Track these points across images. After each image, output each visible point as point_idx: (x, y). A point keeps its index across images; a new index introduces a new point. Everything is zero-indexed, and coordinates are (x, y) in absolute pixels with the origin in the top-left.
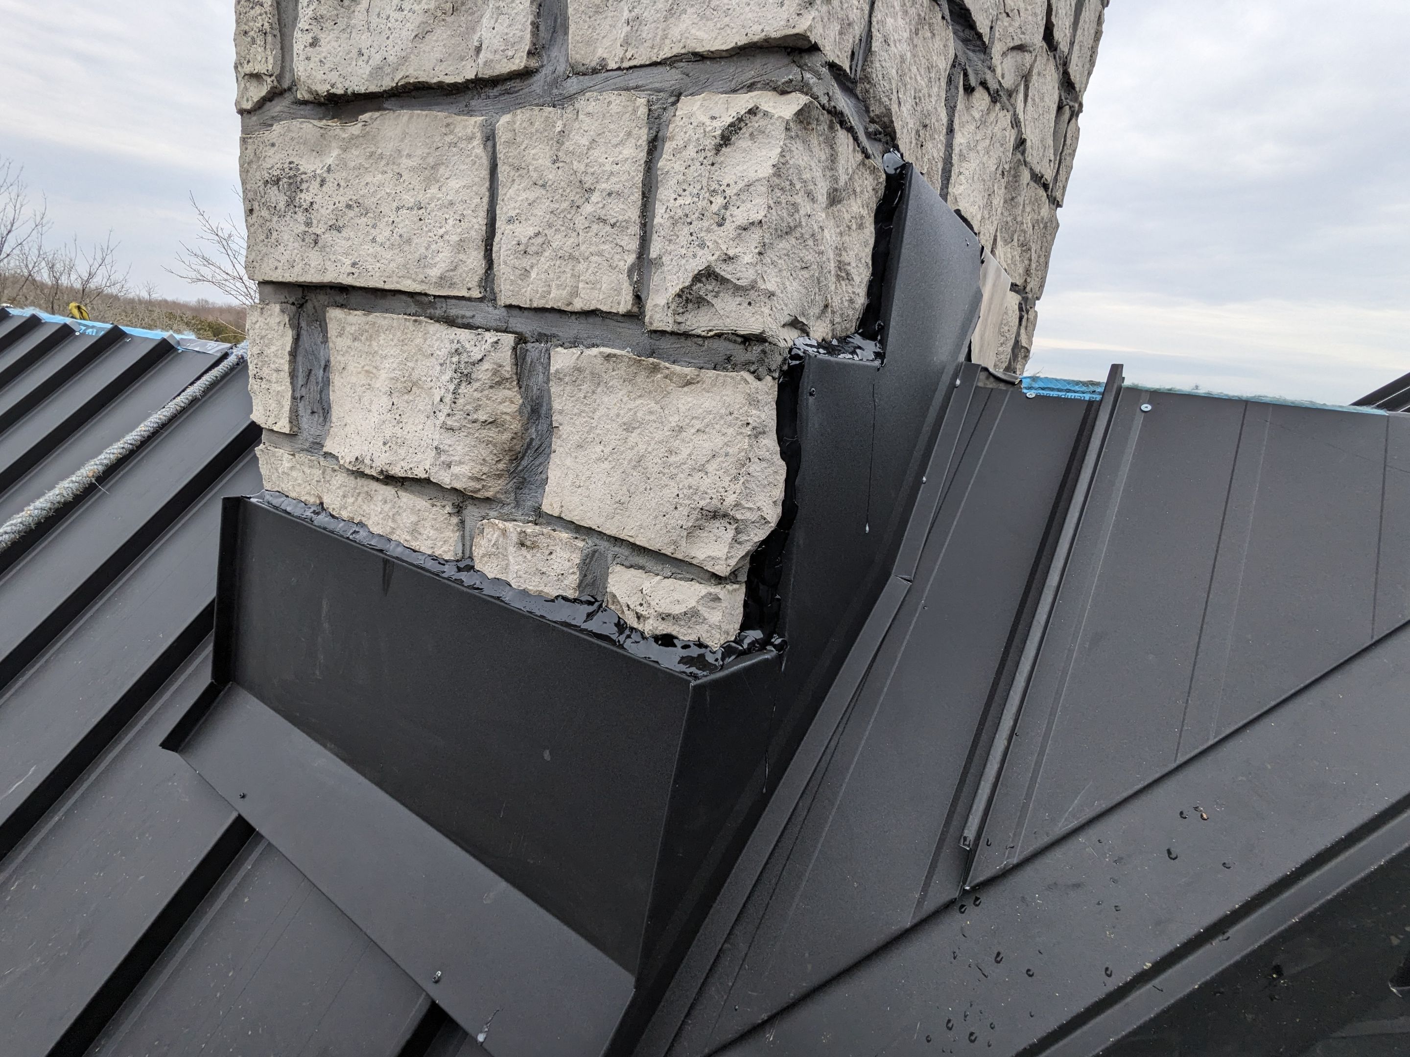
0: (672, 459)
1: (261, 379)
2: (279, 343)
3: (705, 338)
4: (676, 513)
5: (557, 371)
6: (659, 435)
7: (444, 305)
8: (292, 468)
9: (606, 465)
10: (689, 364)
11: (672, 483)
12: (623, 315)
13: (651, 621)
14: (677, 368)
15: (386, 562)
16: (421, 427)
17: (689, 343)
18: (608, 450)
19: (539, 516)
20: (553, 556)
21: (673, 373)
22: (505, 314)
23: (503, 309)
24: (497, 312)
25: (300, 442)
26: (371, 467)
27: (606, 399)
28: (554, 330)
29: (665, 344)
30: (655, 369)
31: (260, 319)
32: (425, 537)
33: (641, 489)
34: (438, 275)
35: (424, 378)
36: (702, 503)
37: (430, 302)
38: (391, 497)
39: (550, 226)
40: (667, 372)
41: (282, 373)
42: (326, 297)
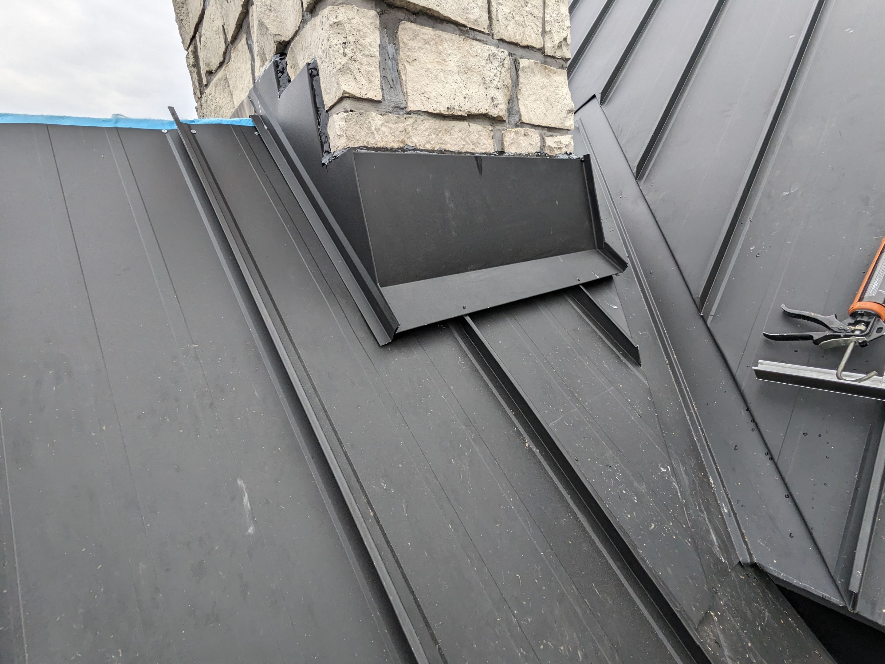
0: (558, 96)
1: (355, 61)
2: (372, 37)
3: (558, 59)
4: (562, 113)
5: (523, 67)
6: (552, 90)
7: (473, 34)
8: (382, 125)
9: (538, 102)
10: (555, 67)
11: (559, 104)
12: (537, 49)
13: (564, 148)
14: (552, 68)
15: (476, 158)
16: (477, 90)
17: (554, 60)
18: (537, 97)
19: (522, 124)
20: (532, 137)
21: (551, 70)
22: (498, 42)
23: (497, 41)
24: (494, 41)
25: (383, 107)
26: (460, 111)
27: (534, 78)
28: (514, 52)
29: (549, 60)
30: (546, 68)
31: (357, 17)
32: (482, 144)
33: (550, 108)
34: (475, 18)
35: (473, 67)
36: (568, 108)
37: (467, 31)
38: (465, 127)
39: (514, 11)
40: (549, 69)
41: (374, 58)
42: (404, 15)
